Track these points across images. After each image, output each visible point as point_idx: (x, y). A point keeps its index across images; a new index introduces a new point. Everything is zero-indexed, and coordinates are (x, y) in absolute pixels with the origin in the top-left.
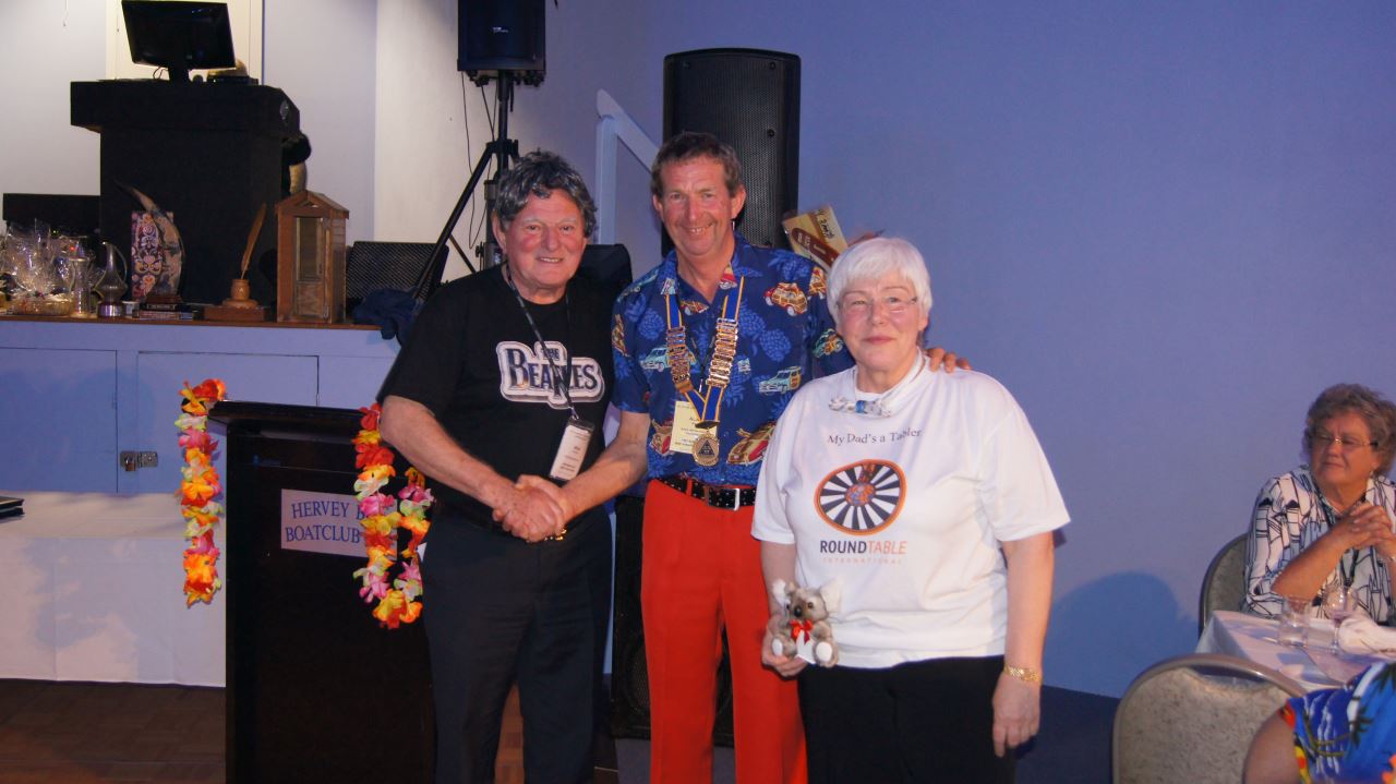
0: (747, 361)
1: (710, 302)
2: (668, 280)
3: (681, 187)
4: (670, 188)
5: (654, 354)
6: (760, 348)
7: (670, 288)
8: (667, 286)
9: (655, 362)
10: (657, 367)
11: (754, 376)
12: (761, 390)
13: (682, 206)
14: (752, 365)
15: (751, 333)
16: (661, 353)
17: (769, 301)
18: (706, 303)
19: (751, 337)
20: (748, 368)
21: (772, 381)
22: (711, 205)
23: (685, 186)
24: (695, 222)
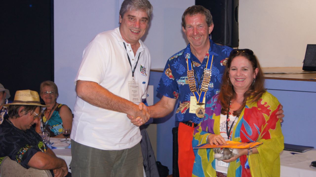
0: (212, 84)
1: (201, 62)
2: (188, 54)
3: (191, 24)
4: (187, 25)
5: (181, 79)
6: (217, 79)
7: (188, 56)
8: (187, 56)
9: (181, 82)
10: (182, 83)
11: (214, 89)
13: (192, 30)
14: (214, 85)
15: (214, 75)
16: (184, 79)
17: (221, 64)
18: (199, 63)
19: (215, 76)
20: (213, 86)
22: (201, 30)
23: (193, 23)
24: (196, 35)
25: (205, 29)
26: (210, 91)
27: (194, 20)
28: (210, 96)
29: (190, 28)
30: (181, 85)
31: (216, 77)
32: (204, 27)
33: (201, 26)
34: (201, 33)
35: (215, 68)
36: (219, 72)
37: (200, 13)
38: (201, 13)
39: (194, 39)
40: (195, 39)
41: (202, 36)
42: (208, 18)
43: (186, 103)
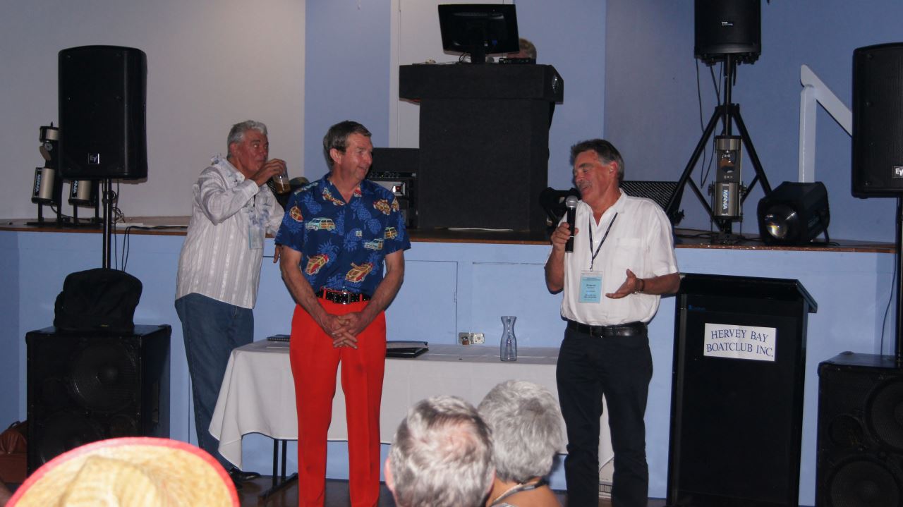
0: (361, 232)
1: (348, 201)
5: (314, 221)
6: (367, 226)
8: (325, 191)
9: (313, 226)
10: (314, 228)
11: (363, 239)
12: (365, 246)
14: (363, 234)
16: (318, 221)
17: (375, 206)
18: (343, 201)
19: (364, 221)
20: (361, 235)
21: (371, 243)
26: (357, 242)
28: (356, 248)
30: (313, 230)
31: (367, 223)
35: (365, 210)
36: (370, 216)
43: (318, 257)
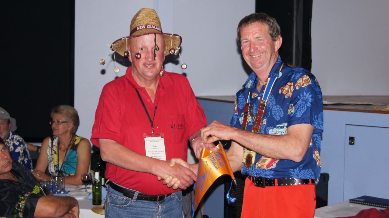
4: (243, 38)
8: (249, 84)
9: (241, 120)
22: (261, 44)
23: (249, 36)
24: (254, 52)
25: (267, 43)
27: (251, 31)
29: (247, 43)
32: (266, 41)
33: (261, 39)
34: (261, 49)
35: (272, 97)
36: (275, 102)
37: (259, 22)
38: (261, 21)
39: (252, 58)
40: (254, 58)
41: (263, 54)
42: (271, 29)
